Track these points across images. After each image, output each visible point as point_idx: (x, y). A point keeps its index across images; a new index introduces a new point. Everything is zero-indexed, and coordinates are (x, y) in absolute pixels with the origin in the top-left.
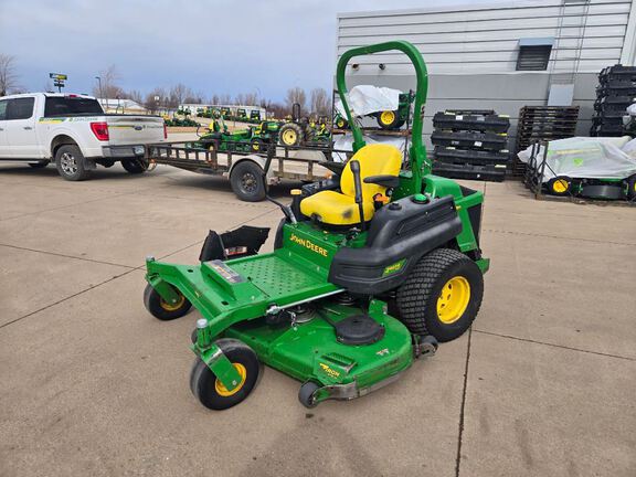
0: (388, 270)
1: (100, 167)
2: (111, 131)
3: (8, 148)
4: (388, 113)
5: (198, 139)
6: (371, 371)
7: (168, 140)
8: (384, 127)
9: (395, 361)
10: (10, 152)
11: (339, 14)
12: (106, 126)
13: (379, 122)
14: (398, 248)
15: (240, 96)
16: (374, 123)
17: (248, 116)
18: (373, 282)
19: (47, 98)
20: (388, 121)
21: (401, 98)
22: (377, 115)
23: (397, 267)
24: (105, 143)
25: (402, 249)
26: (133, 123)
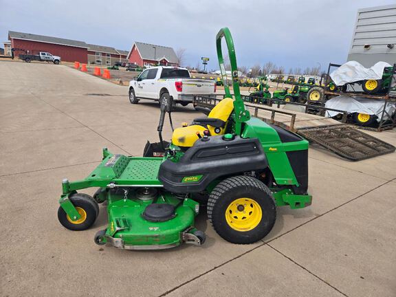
0: (186, 179)
1: (179, 105)
2: (184, 87)
3: (150, 93)
4: (372, 81)
5: (249, 94)
6: (136, 236)
7: (216, 93)
8: (366, 92)
9: (156, 237)
10: (146, 95)
11: (360, 10)
12: (181, 84)
13: (364, 87)
14: (194, 166)
15: (308, 69)
16: (359, 88)
17: (306, 82)
18: (176, 184)
19: (163, 69)
20: (370, 87)
21: (386, 70)
22: (362, 83)
23: (195, 179)
24: (180, 93)
25: (198, 168)
26: (196, 83)
